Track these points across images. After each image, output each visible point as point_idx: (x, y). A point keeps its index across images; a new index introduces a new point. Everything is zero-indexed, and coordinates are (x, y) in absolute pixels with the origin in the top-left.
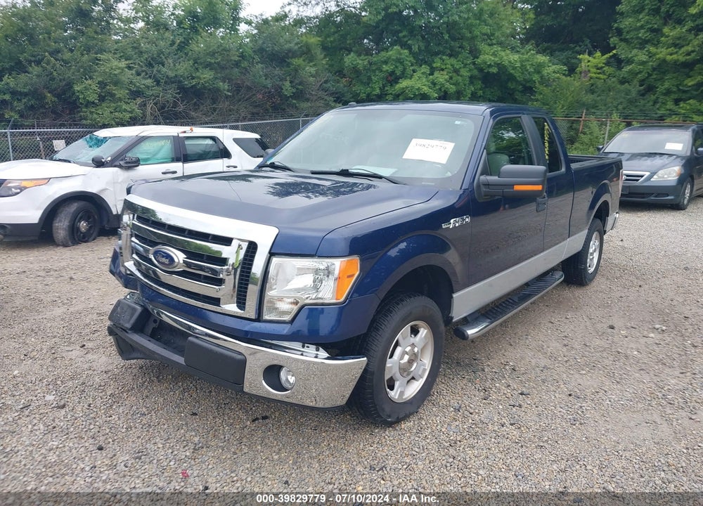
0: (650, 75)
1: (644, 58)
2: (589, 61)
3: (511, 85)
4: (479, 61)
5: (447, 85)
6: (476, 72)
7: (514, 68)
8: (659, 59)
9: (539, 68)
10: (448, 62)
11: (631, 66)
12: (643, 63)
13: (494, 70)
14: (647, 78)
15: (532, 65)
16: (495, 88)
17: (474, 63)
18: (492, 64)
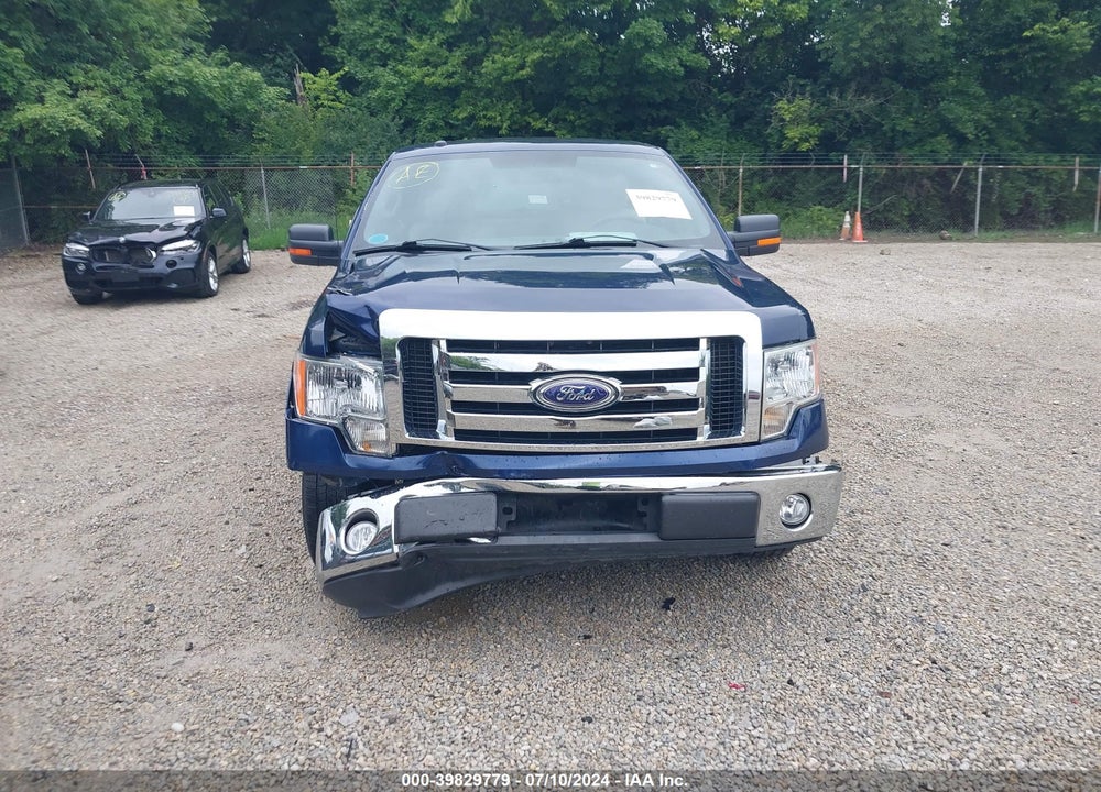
0: (405, 104)
1: (393, 79)
2: (314, 82)
3: (210, 117)
4: (150, 74)
5: (113, 115)
6: (150, 95)
7: (211, 89)
8: (413, 81)
9: (252, 91)
10: (97, 74)
11: (378, 91)
12: (392, 87)
13: (181, 91)
14: (402, 108)
15: (241, 84)
16: (183, 121)
17: (142, 78)
18: (177, 80)
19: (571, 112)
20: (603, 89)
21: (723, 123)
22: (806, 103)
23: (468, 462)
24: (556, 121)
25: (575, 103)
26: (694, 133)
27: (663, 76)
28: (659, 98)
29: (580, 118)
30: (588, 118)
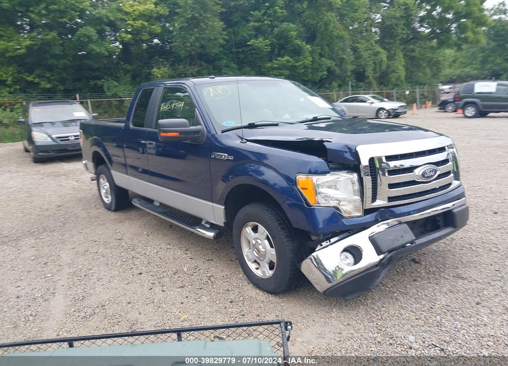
19: (47, 73)
20: (66, 61)
21: (128, 78)
22: (166, 69)
23: (392, 212)
24: (39, 77)
25: (50, 68)
26: (116, 83)
27: (99, 55)
28: (96, 66)
29: (53, 76)
30: (58, 76)
